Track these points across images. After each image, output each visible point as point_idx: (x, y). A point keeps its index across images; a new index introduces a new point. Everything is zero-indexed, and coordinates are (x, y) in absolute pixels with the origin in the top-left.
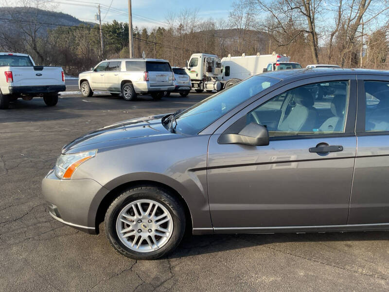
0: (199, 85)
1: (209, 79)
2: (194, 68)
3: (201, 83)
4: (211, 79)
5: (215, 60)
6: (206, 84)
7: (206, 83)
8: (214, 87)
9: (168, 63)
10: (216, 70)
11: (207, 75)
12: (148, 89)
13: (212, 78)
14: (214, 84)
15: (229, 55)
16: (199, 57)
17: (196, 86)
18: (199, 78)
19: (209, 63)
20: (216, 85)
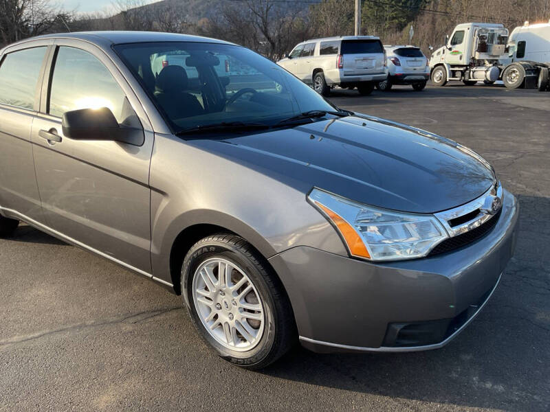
0: (463, 73)
1: (480, 63)
2: (457, 48)
3: (467, 69)
4: (484, 64)
5: (495, 32)
6: (473, 72)
7: (474, 69)
8: (486, 76)
9: (379, 41)
10: (496, 48)
11: (477, 58)
12: (341, 79)
13: (487, 62)
14: (486, 71)
15: (526, 22)
16: (466, 30)
17: (458, 74)
18: (464, 62)
19: (482, 38)
20: (489, 73)
